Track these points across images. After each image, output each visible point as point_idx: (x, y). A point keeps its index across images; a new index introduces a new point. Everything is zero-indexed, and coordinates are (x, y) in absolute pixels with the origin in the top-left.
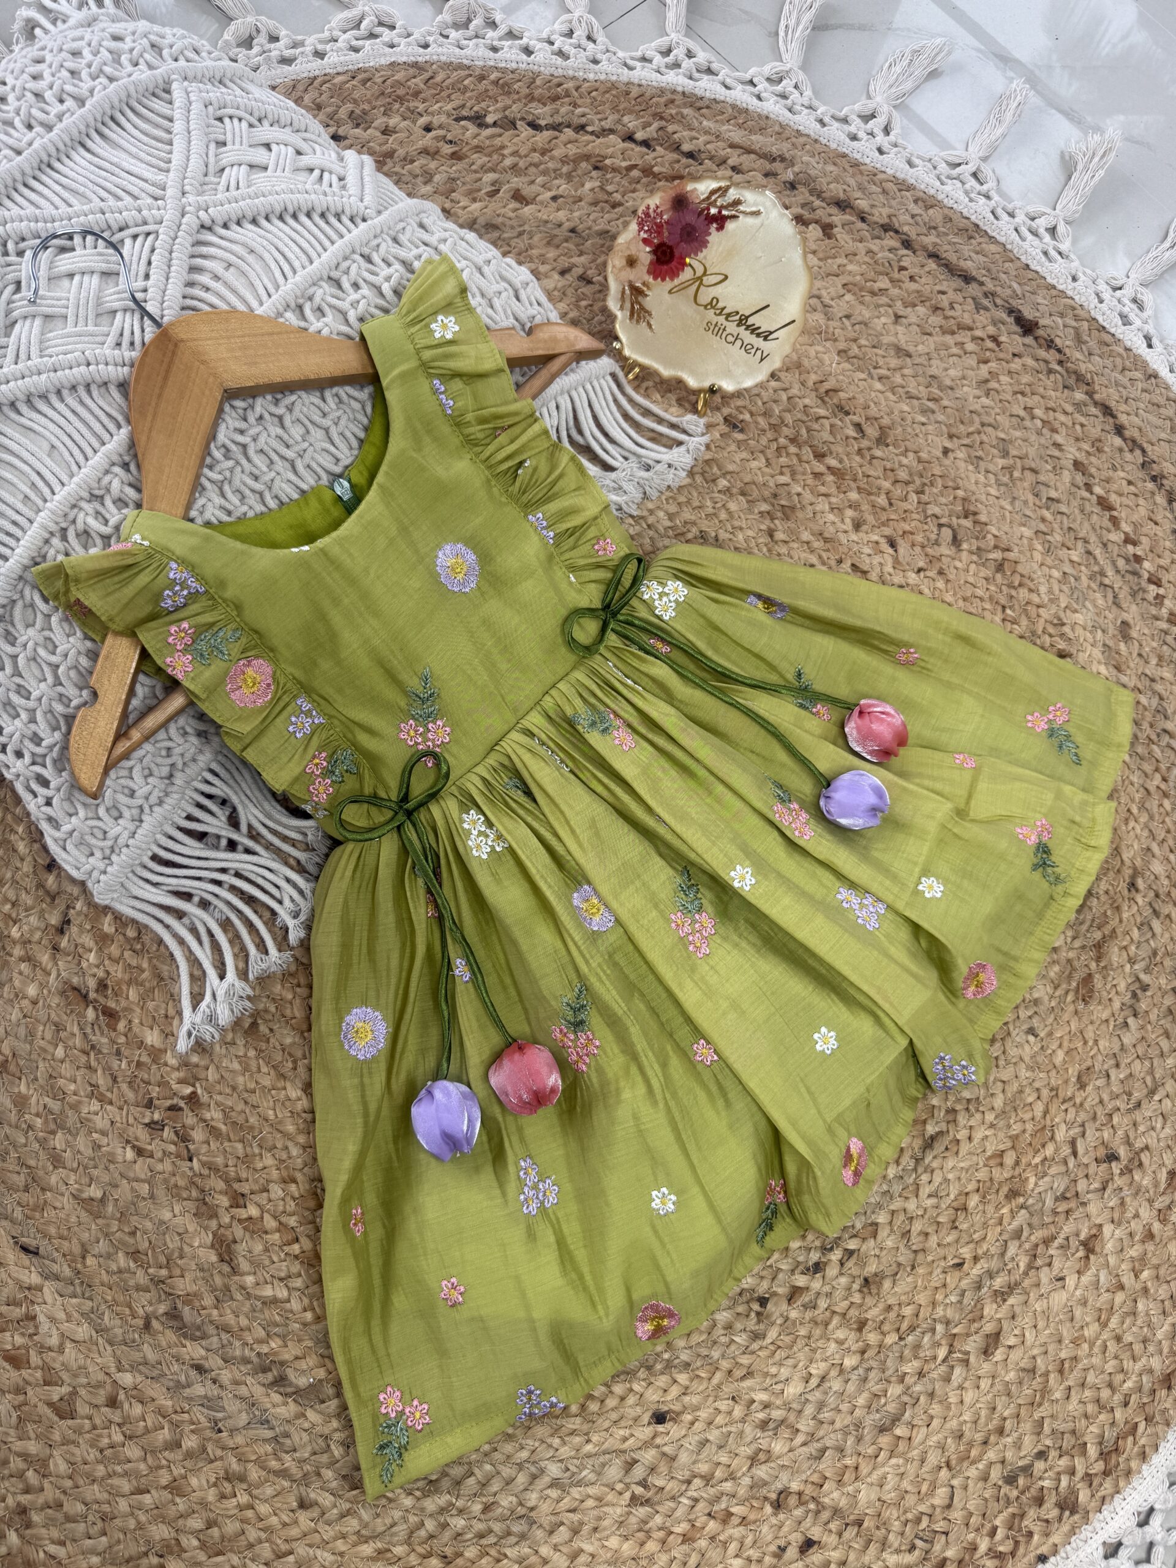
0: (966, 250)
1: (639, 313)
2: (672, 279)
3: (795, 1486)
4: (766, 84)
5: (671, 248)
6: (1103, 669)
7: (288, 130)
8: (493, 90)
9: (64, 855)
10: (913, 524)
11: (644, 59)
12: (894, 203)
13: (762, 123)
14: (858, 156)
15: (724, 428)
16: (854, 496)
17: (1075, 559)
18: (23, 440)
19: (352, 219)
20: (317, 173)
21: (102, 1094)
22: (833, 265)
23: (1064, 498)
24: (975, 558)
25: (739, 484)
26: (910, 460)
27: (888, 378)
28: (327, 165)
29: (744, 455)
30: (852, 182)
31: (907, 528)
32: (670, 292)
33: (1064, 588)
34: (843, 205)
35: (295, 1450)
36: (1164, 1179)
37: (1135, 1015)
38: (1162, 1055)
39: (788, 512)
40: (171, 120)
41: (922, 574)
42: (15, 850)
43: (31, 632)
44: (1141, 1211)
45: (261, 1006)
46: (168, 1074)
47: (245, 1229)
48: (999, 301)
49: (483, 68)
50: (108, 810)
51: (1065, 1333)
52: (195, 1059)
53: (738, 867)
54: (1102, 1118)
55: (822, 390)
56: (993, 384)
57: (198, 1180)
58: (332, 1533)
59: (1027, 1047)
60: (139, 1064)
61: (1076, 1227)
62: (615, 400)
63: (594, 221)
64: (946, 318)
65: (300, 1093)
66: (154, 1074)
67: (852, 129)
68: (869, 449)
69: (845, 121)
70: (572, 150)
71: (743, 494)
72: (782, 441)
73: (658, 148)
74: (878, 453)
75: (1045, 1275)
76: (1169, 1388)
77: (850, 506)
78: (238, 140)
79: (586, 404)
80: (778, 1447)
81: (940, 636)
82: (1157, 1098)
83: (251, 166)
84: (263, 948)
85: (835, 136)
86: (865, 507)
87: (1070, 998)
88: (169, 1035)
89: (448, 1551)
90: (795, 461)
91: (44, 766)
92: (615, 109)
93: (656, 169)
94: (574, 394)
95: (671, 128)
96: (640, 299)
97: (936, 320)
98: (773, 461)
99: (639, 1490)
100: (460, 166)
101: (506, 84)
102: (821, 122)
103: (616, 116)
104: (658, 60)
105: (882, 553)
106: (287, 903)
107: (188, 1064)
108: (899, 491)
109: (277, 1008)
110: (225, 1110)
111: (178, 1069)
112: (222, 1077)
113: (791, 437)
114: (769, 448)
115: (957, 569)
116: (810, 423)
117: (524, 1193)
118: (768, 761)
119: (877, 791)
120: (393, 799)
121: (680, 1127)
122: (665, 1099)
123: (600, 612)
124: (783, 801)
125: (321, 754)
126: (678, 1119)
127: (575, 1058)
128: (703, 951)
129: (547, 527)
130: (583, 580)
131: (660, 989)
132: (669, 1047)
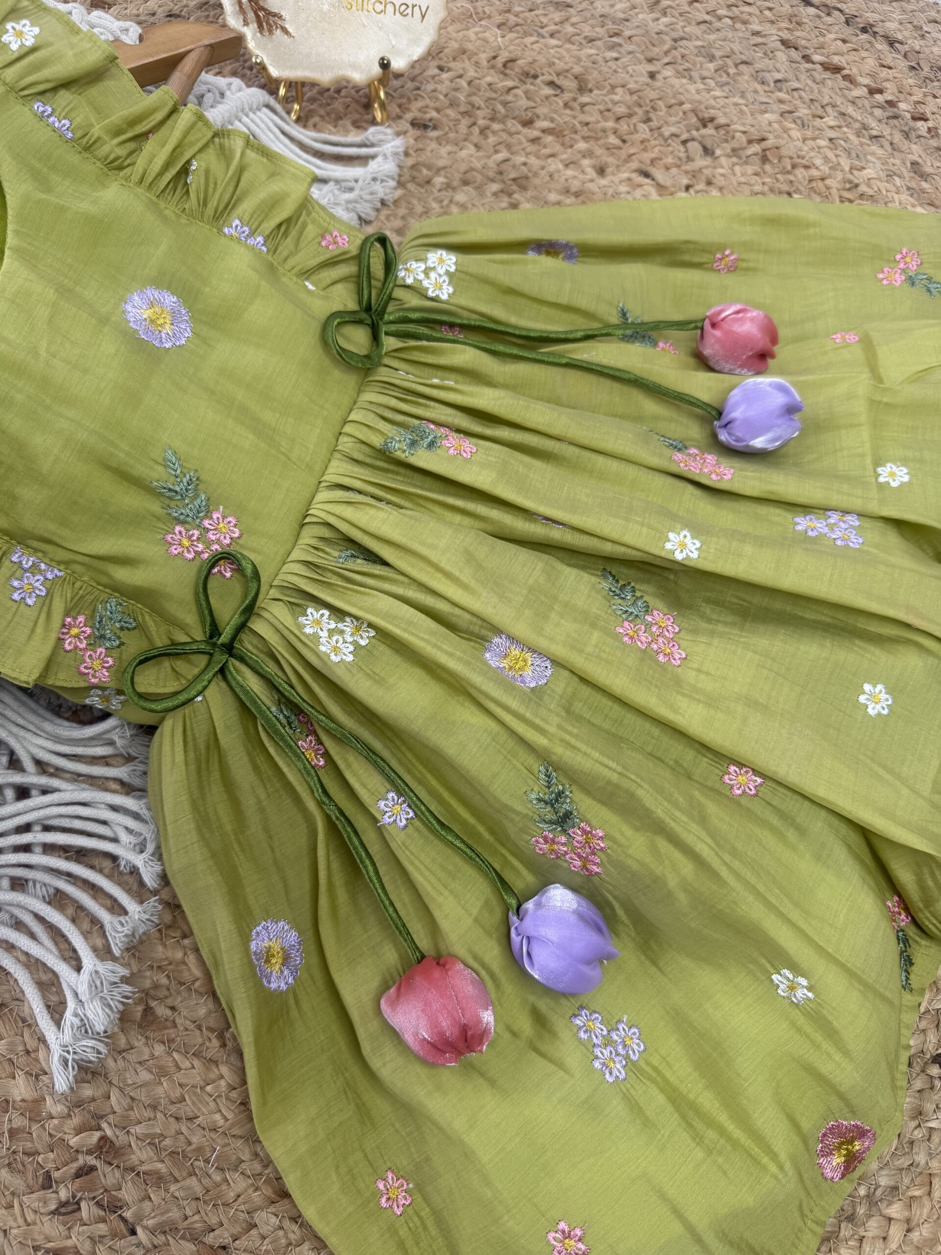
1: (267, 21)
6: (919, 210)
10: (656, 150)
15: (413, 132)
16: (582, 145)
17: (832, 123)
23: (790, 76)
24: (735, 160)
25: (458, 176)
26: (620, 95)
27: (559, 32)
29: (449, 148)
31: (653, 155)
33: (838, 152)
39: (523, 182)
41: (691, 191)
45: (147, 984)
46: (58, 1129)
52: (87, 1091)
53: (671, 536)
55: (500, 65)
66: (39, 1139)
71: (466, 183)
72: (481, 122)
74: (585, 99)
77: (584, 156)
81: (748, 228)
84: (116, 908)
86: (599, 151)
88: (38, 1074)
90: (504, 136)
98: (482, 143)
105: (640, 186)
106: (124, 837)
107: (79, 1104)
108: (626, 127)
109: (168, 976)
110: (153, 1141)
111: (69, 1116)
112: (132, 1099)
113: (490, 116)
114: (471, 134)
115: (723, 175)
116: (502, 98)
117: (597, 1057)
118: (637, 418)
119: (782, 389)
120: (198, 639)
121: (762, 889)
122: (725, 863)
123: (364, 316)
124: (680, 450)
125: (75, 619)
126: (753, 880)
127: (578, 863)
128: (677, 656)
129: (252, 234)
130: (324, 284)
131: (647, 725)
132: (696, 793)
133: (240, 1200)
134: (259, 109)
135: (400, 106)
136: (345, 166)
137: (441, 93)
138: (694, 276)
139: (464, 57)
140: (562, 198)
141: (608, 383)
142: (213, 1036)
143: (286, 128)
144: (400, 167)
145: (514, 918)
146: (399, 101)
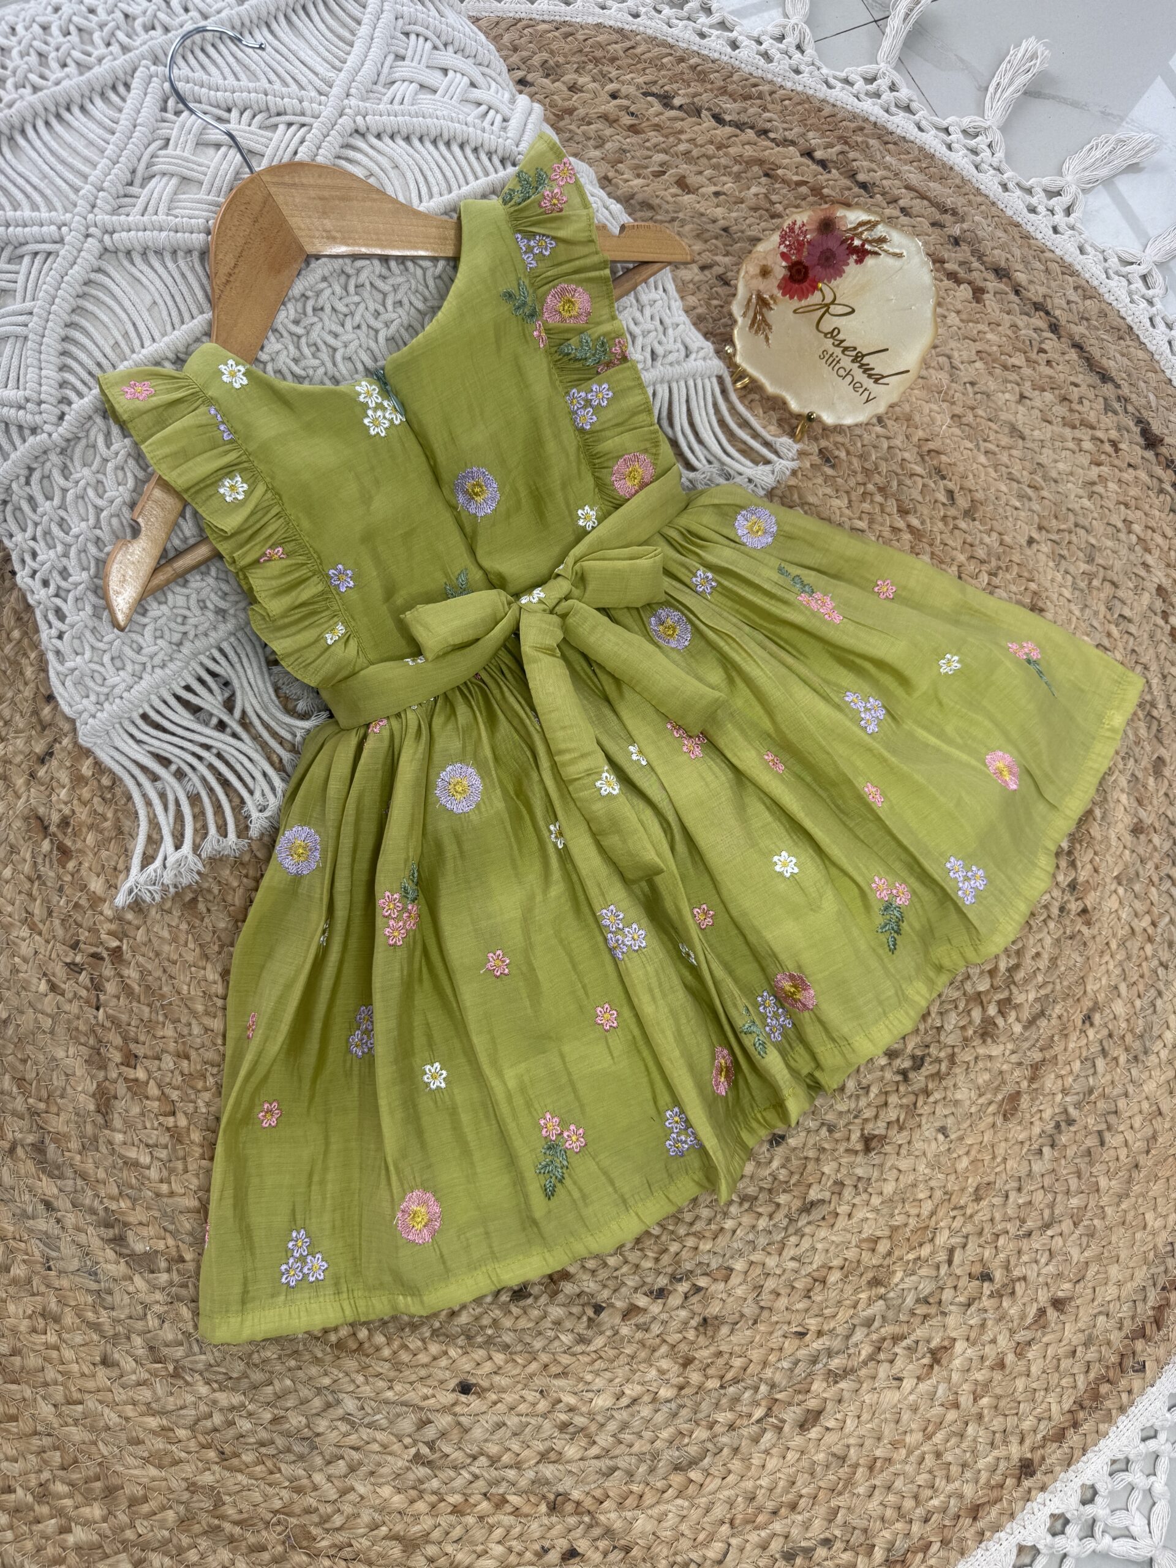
0: (1112, 349)
1: (760, 325)
2: (800, 300)
3: (576, 1495)
4: (961, 136)
5: (806, 268)
7: (471, 61)
8: (689, 75)
9: (61, 689)
11: (847, 81)
12: (1053, 284)
13: (945, 173)
14: (1031, 229)
15: (816, 459)
18: (128, 289)
19: (503, 161)
20: (483, 108)
21: (34, 924)
22: (973, 329)
26: (992, 540)
27: (994, 454)
28: (496, 103)
29: (829, 491)
30: (1017, 253)
32: (795, 312)
34: (1001, 273)
35: (113, 1309)
36: (1032, 1315)
37: (1052, 1146)
38: (1068, 1192)
40: (359, 23)
42: (22, 673)
43: (86, 471)
44: (1000, 1338)
45: (206, 885)
46: (101, 922)
47: (129, 1089)
48: (1130, 408)
49: (685, 50)
50: (112, 659)
51: (886, 1432)
52: (130, 916)
54: (988, 1236)
55: (926, 449)
56: (1099, 489)
57: (99, 1030)
58: (124, 1397)
59: (934, 1145)
60: (77, 906)
61: (930, 1334)
62: (715, 405)
63: (750, 226)
64: (1071, 410)
65: (217, 977)
66: (87, 920)
67: (1034, 201)
68: (955, 518)
69: (1029, 191)
70: (749, 152)
72: (870, 487)
73: (834, 171)
74: (963, 525)
75: (883, 1370)
76: (975, 1519)
78: (417, 57)
79: (684, 399)
80: (572, 1451)
82: (1049, 1233)
83: (422, 86)
84: (223, 831)
85: (1014, 204)
87: (992, 1109)
88: (112, 887)
89: (228, 1449)
91: (65, 601)
92: (802, 122)
93: (825, 191)
94: (674, 386)
95: (852, 155)
96: (764, 310)
97: (1061, 410)
99: (425, 1450)
100: (635, 139)
101: (703, 72)
102: (1005, 188)
103: (802, 130)
104: (860, 85)
106: (257, 795)
107: (121, 919)
109: (220, 891)
110: (144, 973)
111: (111, 921)
113: (881, 486)
114: (855, 491)
116: (903, 477)
133: (163, 1040)
134: (709, 376)
137: (862, 441)
139: (906, 423)
144: (779, 483)
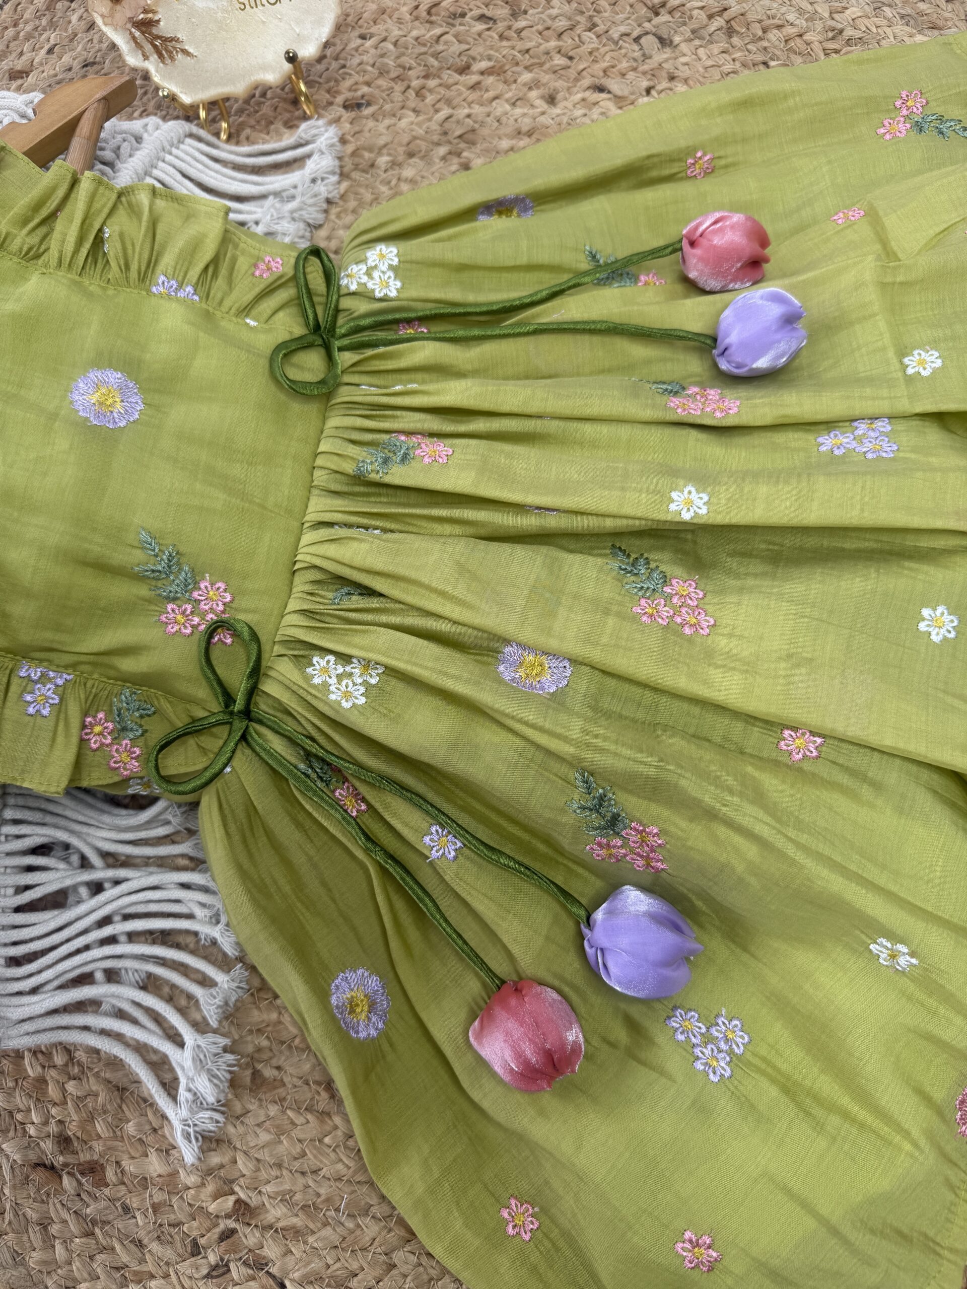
1: (166, 48)
6: (919, 38)
10: (607, 58)
15: (347, 115)
16: (526, 77)
24: (697, 42)
25: (401, 150)
29: (387, 122)
31: (606, 64)
39: (470, 136)
41: (653, 92)
45: (250, 1049)
46: (196, 1197)
52: (215, 1159)
53: (674, 495)
60: (156, 1208)
66: (180, 1210)
68: (510, 27)
71: (411, 155)
74: (521, 23)
77: (530, 88)
81: (719, 120)
84: (205, 982)
86: (545, 78)
88: (168, 1150)
90: (442, 91)
96: (155, 31)
98: (420, 106)
105: (596, 104)
106: (199, 912)
107: (210, 1172)
108: (570, 41)
109: (268, 1038)
110: (285, 1198)
111: (203, 1185)
112: (258, 1160)
113: (423, 74)
114: (408, 99)
115: (687, 64)
116: (432, 50)
117: (698, 1058)
118: (627, 368)
119: (777, 298)
120: (216, 711)
121: (838, 858)
122: (790, 840)
123: (312, 338)
124: (676, 393)
125: (94, 717)
126: (827, 851)
127: (641, 862)
128: (704, 624)
129: (180, 286)
130: (266, 316)
131: (685, 706)
132: (750, 769)
133: (376, 1243)
134: (181, 142)
135: (328, 91)
136: (286, 173)
137: (367, 64)
138: (664, 192)
139: (385, 16)
140: (514, 142)
141: (586, 338)
142: (320, 1090)
143: (214, 152)
144: (340, 159)
145: (585, 931)
146: (326, 86)
